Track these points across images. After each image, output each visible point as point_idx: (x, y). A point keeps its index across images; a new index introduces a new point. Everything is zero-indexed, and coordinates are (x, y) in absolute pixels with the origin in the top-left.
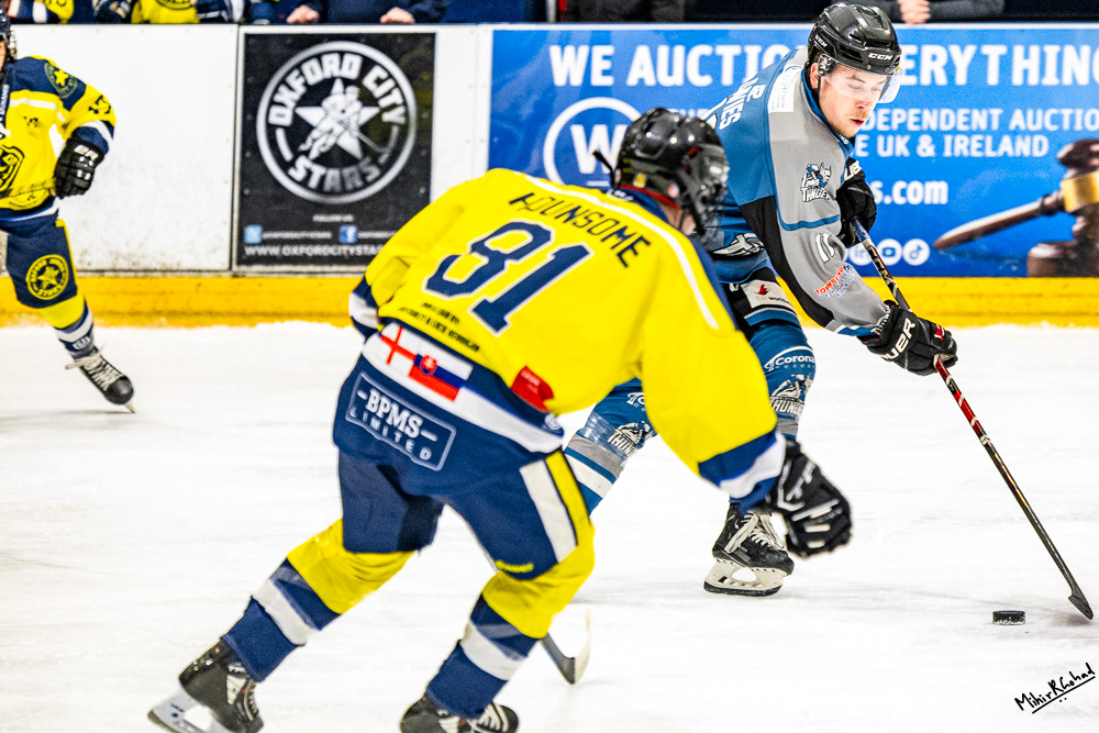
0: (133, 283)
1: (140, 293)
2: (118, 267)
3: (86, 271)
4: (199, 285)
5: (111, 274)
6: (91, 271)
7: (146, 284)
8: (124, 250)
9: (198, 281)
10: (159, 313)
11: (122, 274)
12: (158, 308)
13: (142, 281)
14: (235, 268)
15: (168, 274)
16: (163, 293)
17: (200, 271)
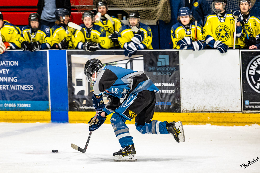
0: (217, 115)
1: (219, 117)
2: (213, 110)
3: (205, 111)
4: (234, 115)
5: (212, 112)
6: (207, 111)
7: (221, 115)
8: (215, 106)
9: (234, 114)
10: (224, 122)
11: (214, 112)
12: (224, 121)
13: (220, 114)
14: (243, 111)
15: (226, 112)
16: (225, 117)
17: (234, 112)
